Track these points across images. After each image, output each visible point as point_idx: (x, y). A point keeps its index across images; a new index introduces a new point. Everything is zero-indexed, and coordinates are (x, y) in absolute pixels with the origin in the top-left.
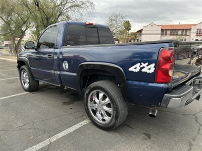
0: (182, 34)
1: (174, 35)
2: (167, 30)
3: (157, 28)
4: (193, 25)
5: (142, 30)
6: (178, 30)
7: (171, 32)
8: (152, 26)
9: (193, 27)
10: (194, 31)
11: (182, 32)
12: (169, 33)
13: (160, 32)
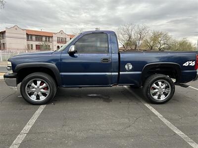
0: (46, 40)
1: (39, 40)
2: (32, 35)
3: (22, 32)
4: (54, 33)
5: (5, 32)
6: (42, 36)
7: (36, 38)
8: (16, 29)
9: (54, 35)
10: (55, 38)
11: (46, 39)
12: (34, 38)
13: (25, 36)
